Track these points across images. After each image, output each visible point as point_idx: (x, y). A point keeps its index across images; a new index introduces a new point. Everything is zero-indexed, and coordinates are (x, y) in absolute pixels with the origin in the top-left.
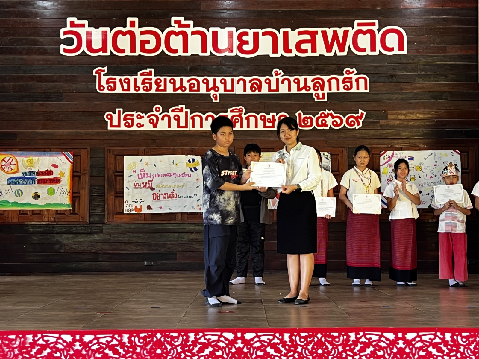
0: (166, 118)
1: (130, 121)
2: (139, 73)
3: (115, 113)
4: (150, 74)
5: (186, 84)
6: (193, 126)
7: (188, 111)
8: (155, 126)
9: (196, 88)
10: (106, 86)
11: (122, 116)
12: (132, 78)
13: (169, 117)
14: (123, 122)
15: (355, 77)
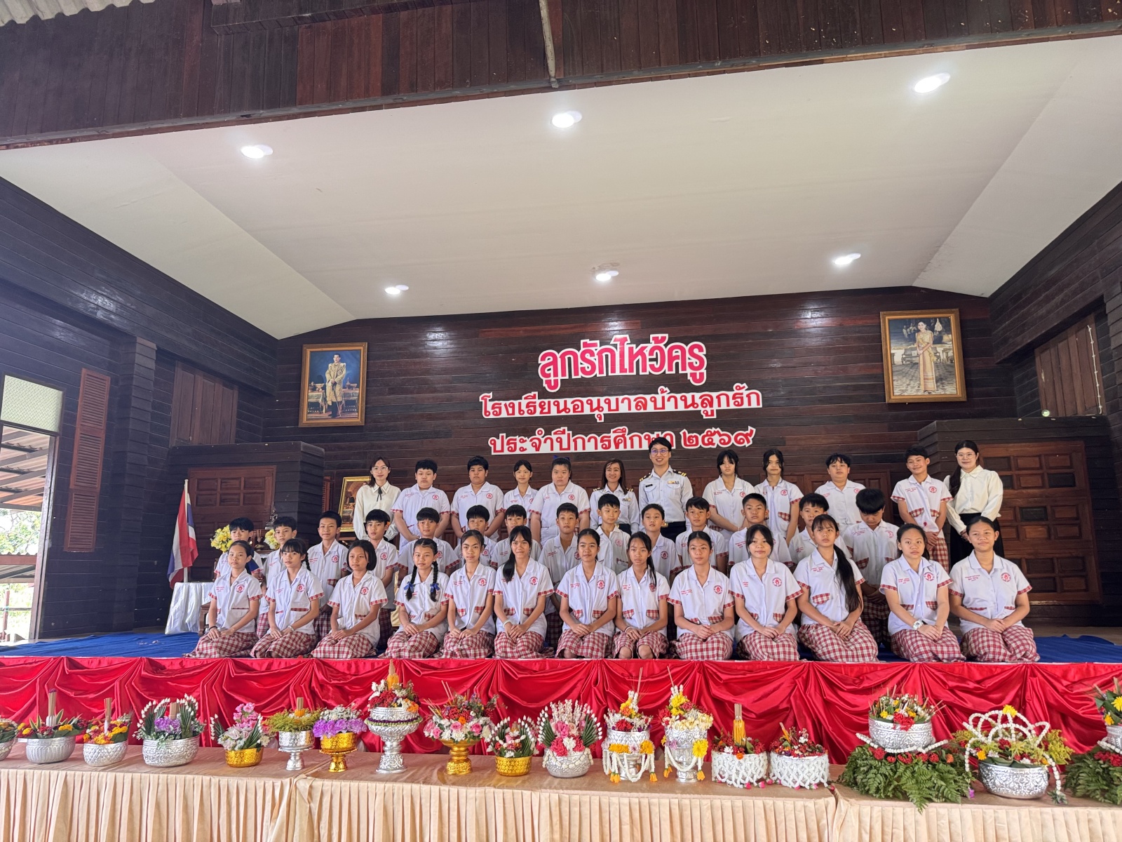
0: (549, 441)
1: (513, 446)
2: (523, 397)
3: (498, 438)
4: (534, 397)
5: (570, 406)
6: (576, 449)
7: (571, 432)
8: (538, 449)
9: (580, 409)
10: (491, 411)
11: (505, 441)
12: (516, 403)
13: (551, 440)
14: (506, 447)
15: (745, 393)
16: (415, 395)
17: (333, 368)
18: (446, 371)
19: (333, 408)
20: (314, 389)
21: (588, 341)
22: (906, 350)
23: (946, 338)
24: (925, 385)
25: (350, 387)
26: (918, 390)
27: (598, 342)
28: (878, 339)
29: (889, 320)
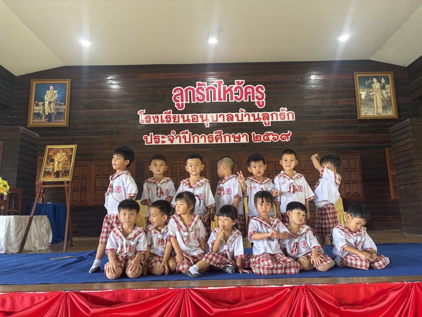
0: (178, 138)
2: (164, 112)
3: (149, 135)
5: (190, 118)
6: (194, 142)
7: (191, 133)
8: (172, 142)
9: (196, 120)
10: (145, 120)
11: (153, 137)
12: (159, 116)
13: (180, 137)
14: (153, 141)
15: (286, 113)
16: (99, 110)
17: (49, 93)
18: (117, 97)
19: (49, 117)
20: (37, 105)
21: (200, 82)
22: (367, 92)
23: (387, 86)
24: (377, 110)
25: (60, 105)
26: (373, 113)
27: (206, 83)
28: (354, 86)
29: (359, 77)
